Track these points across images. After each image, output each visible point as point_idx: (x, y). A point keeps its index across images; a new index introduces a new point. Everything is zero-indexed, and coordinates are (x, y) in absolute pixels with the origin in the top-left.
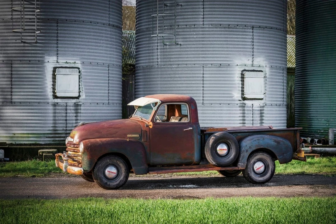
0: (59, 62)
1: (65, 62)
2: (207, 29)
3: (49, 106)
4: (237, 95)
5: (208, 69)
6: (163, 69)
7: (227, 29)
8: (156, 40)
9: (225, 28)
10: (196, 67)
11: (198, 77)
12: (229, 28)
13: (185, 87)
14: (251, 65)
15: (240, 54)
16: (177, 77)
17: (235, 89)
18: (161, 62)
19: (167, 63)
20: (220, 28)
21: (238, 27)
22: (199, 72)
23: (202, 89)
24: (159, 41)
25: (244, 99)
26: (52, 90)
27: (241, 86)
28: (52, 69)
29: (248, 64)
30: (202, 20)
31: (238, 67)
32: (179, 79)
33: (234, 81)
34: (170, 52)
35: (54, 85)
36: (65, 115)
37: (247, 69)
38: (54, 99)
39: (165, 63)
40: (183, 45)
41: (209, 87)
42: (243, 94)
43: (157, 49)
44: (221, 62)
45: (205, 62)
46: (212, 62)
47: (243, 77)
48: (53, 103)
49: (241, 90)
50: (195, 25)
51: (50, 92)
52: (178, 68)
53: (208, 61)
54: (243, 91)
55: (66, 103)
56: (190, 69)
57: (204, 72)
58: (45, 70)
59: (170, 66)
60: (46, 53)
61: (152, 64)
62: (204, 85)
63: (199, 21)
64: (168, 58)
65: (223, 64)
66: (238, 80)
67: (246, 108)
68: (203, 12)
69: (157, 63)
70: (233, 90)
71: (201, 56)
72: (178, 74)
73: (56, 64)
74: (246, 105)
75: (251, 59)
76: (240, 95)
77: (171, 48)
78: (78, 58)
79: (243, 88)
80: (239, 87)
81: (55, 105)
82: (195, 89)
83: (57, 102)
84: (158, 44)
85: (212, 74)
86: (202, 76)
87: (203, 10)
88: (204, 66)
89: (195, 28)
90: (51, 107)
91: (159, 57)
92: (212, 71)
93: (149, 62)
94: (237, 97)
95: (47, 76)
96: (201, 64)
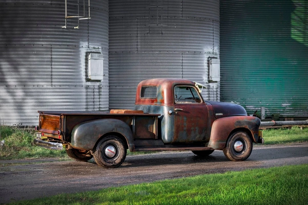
0: (89, 47)
1: (93, 47)
2: (185, 21)
3: (82, 89)
4: (205, 78)
5: (186, 56)
6: (143, 55)
7: (199, 22)
8: (135, 28)
9: (197, 20)
10: (176, 54)
11: (178, 63)
12: (200, 20)
13: (166, 71)
14: (212, 53)
15: (207, 43)
16: (159, 62)
17: (204, 73)
18: (141, 48)
19: (149, 50)
20: (194, 20)
21: (205, 20)
22: (179, 58)
23: (181, 73)
24: (138, 29)
25: (210, 81)
26: (85, 74)
27: (207, 70)
28: (85, 54)
29: (211, 52)
30: (181, 12)
31: (206, 55)
32: (161, 64)
33: (203, 66)
34: (151, 39)
35: (86, 69)
36: (93, 97)
37: (210, 56)
38: (86, 82)
39: (146, 50)
40: (165, 34)
41: (187, 71)
42: (209, 78)
43: (137, 37)
44: (195, 50)
45: (184, 50)
46: (189, 50)
47: (209, 64)
48: (86, 86)
49: (207, 74)
50: (175, 17)
51: (84, 75)
52: (160, 54)
53: (186, 48)
54: (209, 75)
55: (94, 86)
56: (172, 55)
57: (183, 58)
58: (80, 54)
59: (152, 52)
60: (81, 38)
61: (130, 50)
62: (183, 70)
63: (179, 14)
64: (149, 45)
65: (197, 51)
66: (206, 66)
67: (210, 90)
68: (182, 6)
69: (136, 49)
70: (203, 74)
71: (180, 44)
72: (160, 60)
73: (88, 49)
74: (210, 87)
75: (212, 47)
76: (207, 79)
77: (152, 36)
78: (100, 44)
79: (209, 72)
80: (206, 72)
81: (87, 87)
82: (175, 73)
83: (89, 85)
84: (138, 32)
85: (189, 60)
86: (181, 61)
87: (182, 4)
88: (183, 53)
89: (175, 19)
90: (84, 90)
91: (139, 44)
92: (189, 57)
93: (125, 48)
94: (205, 80)
95: (81, 60)
96: (181, 51)
